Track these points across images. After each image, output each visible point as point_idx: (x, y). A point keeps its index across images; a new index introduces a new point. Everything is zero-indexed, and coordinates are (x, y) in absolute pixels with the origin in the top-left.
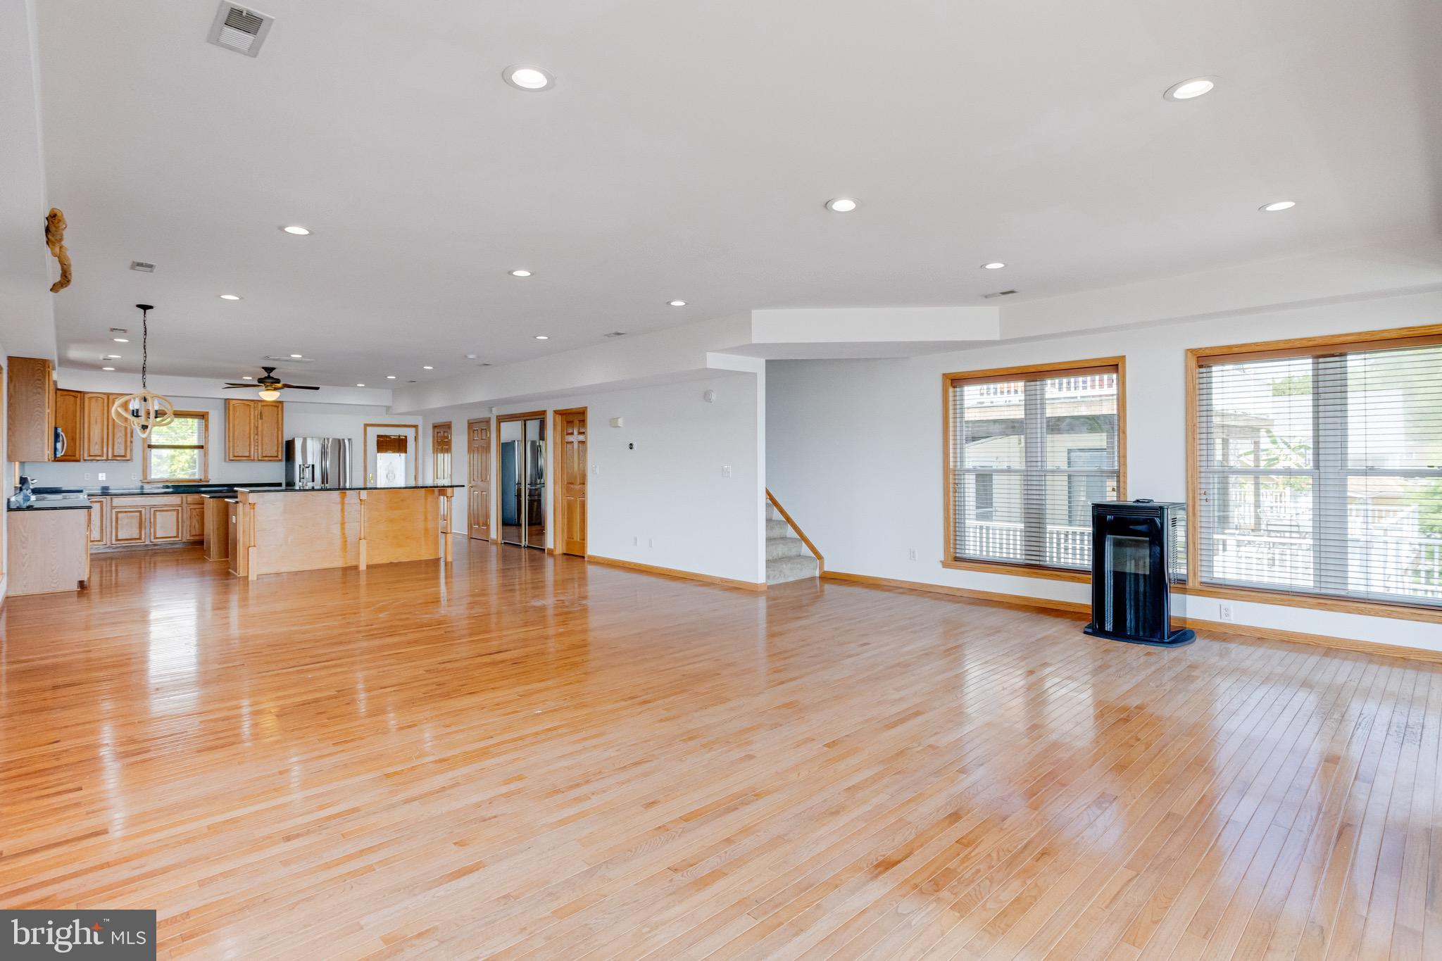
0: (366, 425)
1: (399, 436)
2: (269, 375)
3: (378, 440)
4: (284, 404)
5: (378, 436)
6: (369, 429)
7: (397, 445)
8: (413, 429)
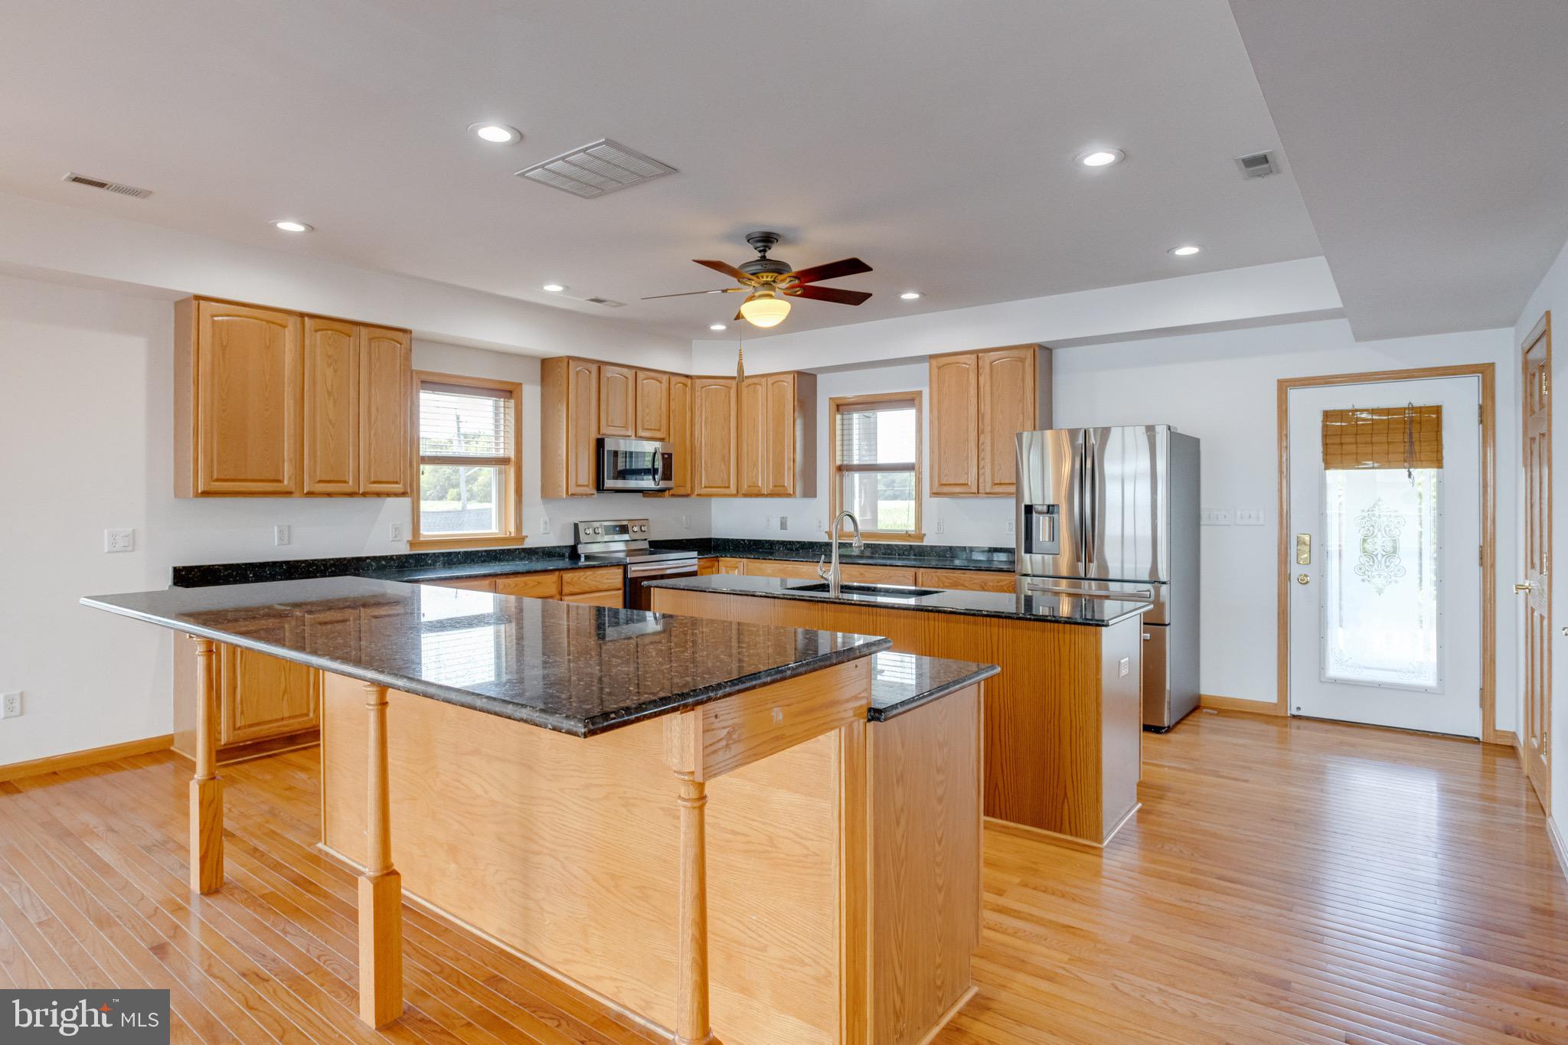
0: (1284, 386)
1: (1412, 408)
2: (764, 258)
3: (1325, 428)
4: (1061, 356)
5: (1327, 415)
6: (1294, 395)
7: (1399, 437)
8: (1473, 382)
